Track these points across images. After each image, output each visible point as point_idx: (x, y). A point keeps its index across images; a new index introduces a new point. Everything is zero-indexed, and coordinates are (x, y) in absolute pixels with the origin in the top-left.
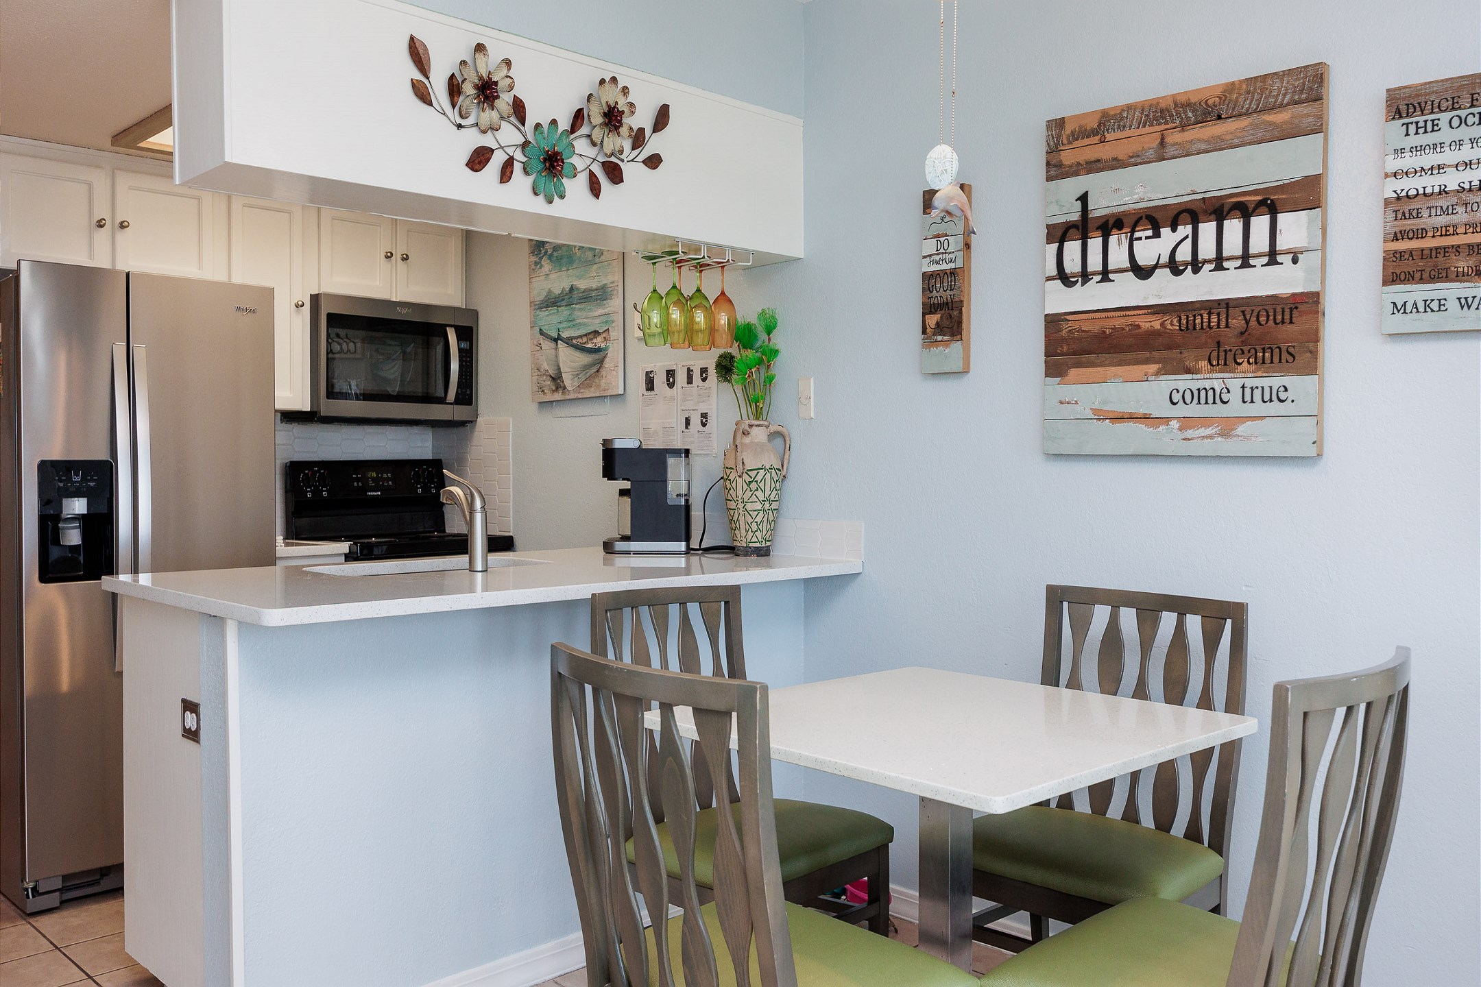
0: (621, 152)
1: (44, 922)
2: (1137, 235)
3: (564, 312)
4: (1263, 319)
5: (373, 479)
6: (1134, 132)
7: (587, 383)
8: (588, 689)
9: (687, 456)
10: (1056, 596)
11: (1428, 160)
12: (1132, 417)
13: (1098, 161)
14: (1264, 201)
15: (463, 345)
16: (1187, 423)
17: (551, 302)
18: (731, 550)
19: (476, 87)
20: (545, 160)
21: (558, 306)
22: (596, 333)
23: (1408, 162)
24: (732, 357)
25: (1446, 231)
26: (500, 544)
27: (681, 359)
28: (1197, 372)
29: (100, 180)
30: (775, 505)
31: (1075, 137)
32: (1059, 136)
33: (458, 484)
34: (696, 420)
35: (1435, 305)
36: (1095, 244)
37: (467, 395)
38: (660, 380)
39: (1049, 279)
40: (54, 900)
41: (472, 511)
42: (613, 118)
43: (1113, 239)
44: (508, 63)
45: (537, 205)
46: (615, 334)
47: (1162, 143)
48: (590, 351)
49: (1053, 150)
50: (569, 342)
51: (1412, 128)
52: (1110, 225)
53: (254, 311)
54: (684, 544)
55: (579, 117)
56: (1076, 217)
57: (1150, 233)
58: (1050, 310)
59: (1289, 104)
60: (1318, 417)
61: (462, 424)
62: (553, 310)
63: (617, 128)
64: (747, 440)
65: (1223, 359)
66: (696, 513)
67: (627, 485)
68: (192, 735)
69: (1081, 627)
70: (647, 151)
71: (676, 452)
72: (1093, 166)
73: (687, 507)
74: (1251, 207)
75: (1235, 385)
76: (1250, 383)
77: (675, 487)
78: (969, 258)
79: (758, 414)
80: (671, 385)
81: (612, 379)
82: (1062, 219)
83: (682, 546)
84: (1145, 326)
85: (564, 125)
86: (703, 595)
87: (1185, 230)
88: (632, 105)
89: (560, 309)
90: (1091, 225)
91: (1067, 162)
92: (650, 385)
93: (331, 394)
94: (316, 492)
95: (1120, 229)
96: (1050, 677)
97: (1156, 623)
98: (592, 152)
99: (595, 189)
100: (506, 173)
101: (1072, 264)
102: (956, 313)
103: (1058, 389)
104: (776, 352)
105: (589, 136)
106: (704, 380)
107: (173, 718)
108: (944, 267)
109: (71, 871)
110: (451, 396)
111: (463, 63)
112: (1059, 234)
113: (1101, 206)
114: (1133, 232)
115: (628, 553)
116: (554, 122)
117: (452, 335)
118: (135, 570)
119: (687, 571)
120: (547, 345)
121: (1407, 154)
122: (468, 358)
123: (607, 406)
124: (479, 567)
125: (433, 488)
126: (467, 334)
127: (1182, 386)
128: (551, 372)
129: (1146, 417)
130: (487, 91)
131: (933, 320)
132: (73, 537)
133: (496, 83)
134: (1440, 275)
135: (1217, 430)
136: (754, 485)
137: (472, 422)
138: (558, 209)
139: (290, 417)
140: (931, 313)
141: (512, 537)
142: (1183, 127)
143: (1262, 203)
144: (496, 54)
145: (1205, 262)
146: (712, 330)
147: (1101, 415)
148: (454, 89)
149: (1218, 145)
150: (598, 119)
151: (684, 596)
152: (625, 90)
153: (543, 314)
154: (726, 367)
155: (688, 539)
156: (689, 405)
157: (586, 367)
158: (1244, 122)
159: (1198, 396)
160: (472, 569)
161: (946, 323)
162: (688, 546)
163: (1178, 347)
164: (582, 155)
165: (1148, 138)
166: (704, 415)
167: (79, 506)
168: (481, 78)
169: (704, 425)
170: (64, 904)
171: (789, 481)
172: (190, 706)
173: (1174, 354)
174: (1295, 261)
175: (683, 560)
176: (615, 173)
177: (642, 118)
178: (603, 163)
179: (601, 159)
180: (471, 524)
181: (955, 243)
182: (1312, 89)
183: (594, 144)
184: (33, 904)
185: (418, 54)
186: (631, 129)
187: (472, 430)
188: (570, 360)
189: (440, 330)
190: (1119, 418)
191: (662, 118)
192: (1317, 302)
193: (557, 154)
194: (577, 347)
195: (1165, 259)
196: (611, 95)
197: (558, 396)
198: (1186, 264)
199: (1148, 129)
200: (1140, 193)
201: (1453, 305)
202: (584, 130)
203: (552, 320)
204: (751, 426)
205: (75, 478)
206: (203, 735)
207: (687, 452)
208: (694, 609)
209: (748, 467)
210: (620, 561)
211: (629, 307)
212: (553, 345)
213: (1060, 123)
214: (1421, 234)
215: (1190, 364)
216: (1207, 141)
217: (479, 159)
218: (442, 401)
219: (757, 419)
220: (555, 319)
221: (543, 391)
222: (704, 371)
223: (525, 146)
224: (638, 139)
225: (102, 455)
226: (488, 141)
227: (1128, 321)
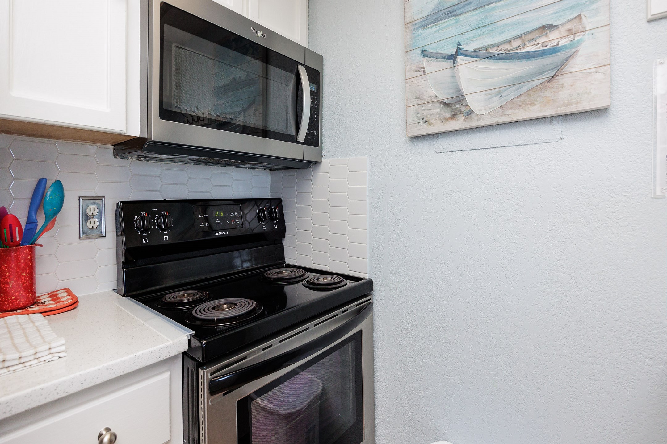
5: (221, 219)
21: (456, 15)
50: (480, 54)
89: (461, 18)
110: (302, 137)
120: (435, 66)
125: (275, 224)
128: (443, 96)
137: (316, 162)
221: (426, 122)
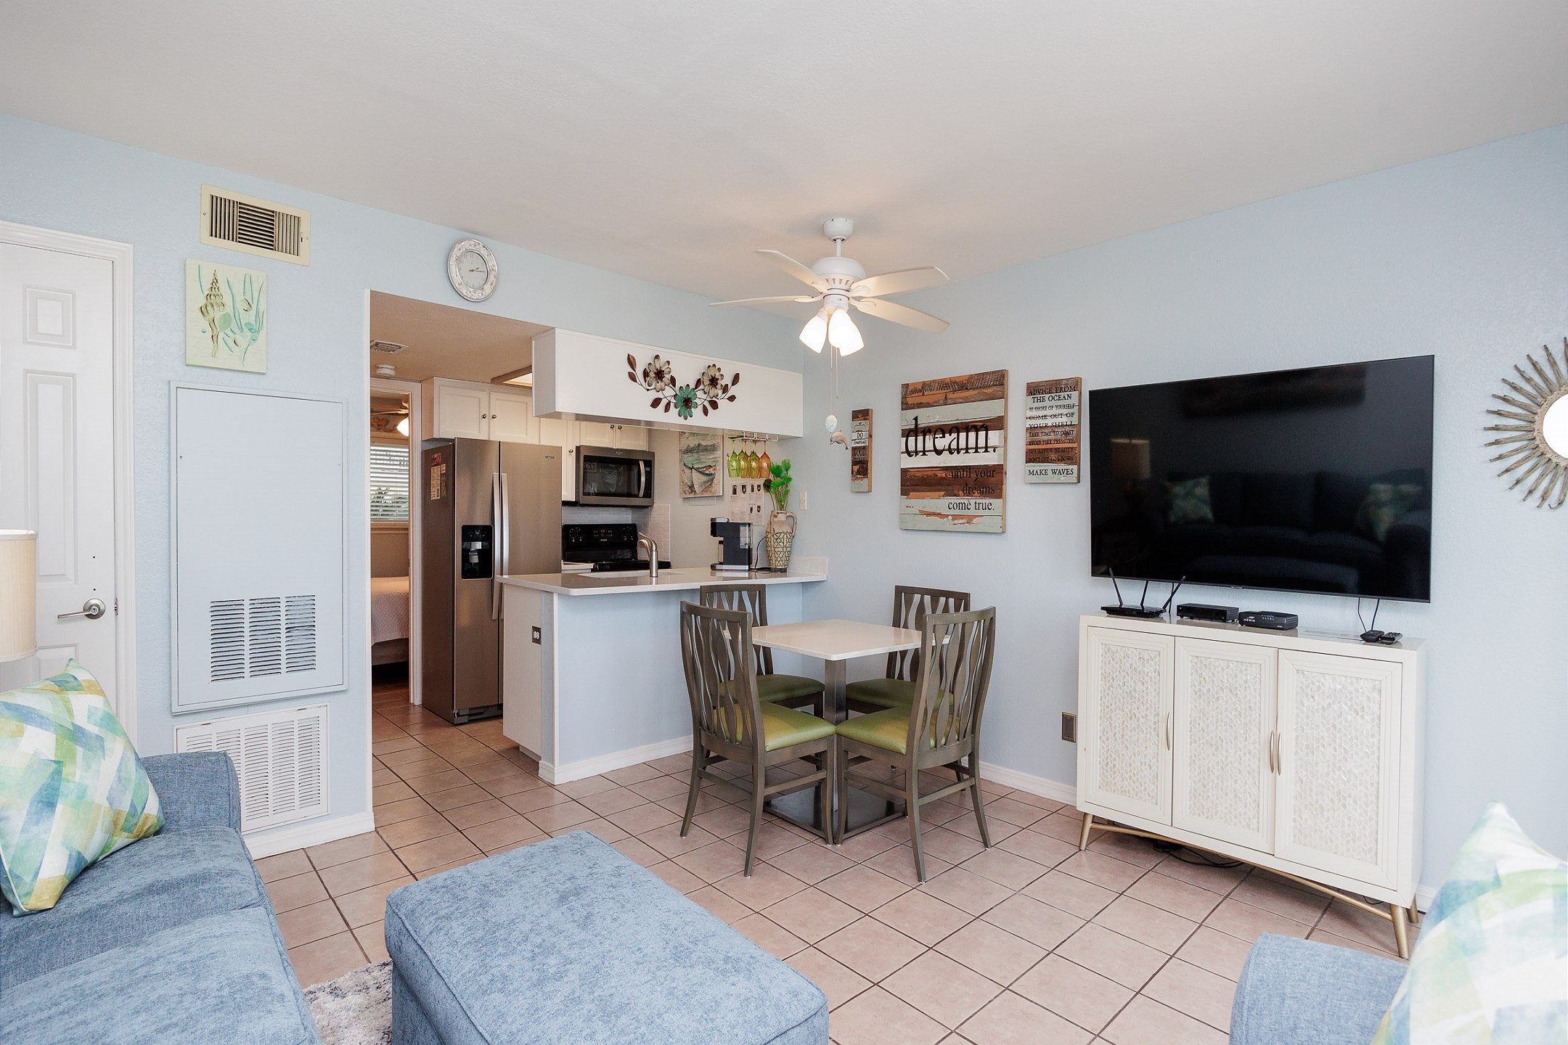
0: (717, 396)
1: (461, 727)
2: (936, 436)
3: (696, 455)
4: (983, 475)
5: (603, 533)
6: (935, 392)
7: (705, 491)
8: (693, 615)
9: (749, 526)
10: (899, 590)
11: (1041, 413)
12: (934, 514)
13: (921, 403)
14: (984, 425)
15: (648, 469)
16: (955, 517)
17: (689, 451)
18: (768, 569)
19: (655, 373)
20: (684, 402)
21: (692, 453)
22: (710, 466)
23: (1034, 413)
24: (771, 481)
25: (1048, 442)
26: (664, 565)
27: (748, 482)
28: (959, 496)
29: (484, 396)
30: (789, 549)
31: (913, 392)
32: (906, 391)
33: (644, 538)
34: (755, 509)
35: (1043, 472)
36: (920, 438)
37: (649, 493)
38: (739, 490)
39: (902, 453)
40: (465, 719)
41: (652, 551)
42: (714, 381)
43: (927, 437)
44: (668, 362)
45: (681, 421)
46: (719, 467)
47: (946, 398)
48: (707, 475)
49: (904, 397)
50: (697, 469)
51: (1036, 399)
52: (927, 431)
53: (553, 458)
54: (747, 566)
55: (699, 382)
56: (913, 427)
57: (941, 436)
58: (903, 466)
59: (992, 386)
60: (1003, 517)
61: (647, 507)
62: (690, 454)
63: (715, 386)
64: (776, 519)
65: (968, 491)
66: (754, 553)
67: (722, 539)
68: (537, 641)
69: (909, 604)
70: (729, 394)
71: (744, 524)
72: (920, 405)
73: (750, 550)
74: (979, 427)
75: (972, 502)
76: (978, 501)
77: (744, 541)
78: (872, 441)
79: (782, 507)
80: (744, 492)
81: (717, 488)
82: (908, 427)
83: (747, 567)
84: (939, 475)
85: (692, 386)
86: (750, 588)
87: (955, 435)
88: (722, 375)
90: (919, 431)
91: (910, 403)
92: (735, 492)
93: (585, 494)
94: (577, 540)
95: (930, 433)
96: (896, 623)
97: (937, 601)
98: (704, 396)
99: (706, 412)
100: (667, 408)
101: (912, 448)
102: (865, 465)
103: (907, 501)
104: (791, 479)
105: (703, 390)
106: (759, 490)
107: (529, 634)
108: (861, 445)
109: (472, 707)
110: (641, 493)
111: (650, 364)
112: (907, 434)
113: (923, 423)
114: (935, 435)
115: (722, 570)
116: (688, 385)
117: (642, 465)
118: (502, 574)
119: (750, 578)
120: (687, 471)
121: (1034, 410)
122: (649, 476)
123: (715, 501)
124: (654, 575)
125: (632, 538)
126: (649, 464)
127: (953, 501)
128: (689, 484)
129: (939, 514)
130: (659, 374)
131: (856, 468)
132: (475, 559)
133: (663, 371)
134: (1046, 460)
135: (966, 521)
136: (779, 540)
137: (651, 506)
138: (690, 422)
139: (566, 503)
140: (855, 465)
141: (669, 562)
142: (954, 391)
143: (982, 426)
144: (663, 359)
145: (962, 449)
146: (760, 468)
147: (923, 513)
148: (646, 374)
149: (966, 400)
150: (707, 382)
151: (740, 588)
152: (719, 370)
153: (686, 456)
154: (767, 485)
155: (750, 564)
156: (752, 502)
157: (705, 482)
158: (976, 392)
159: (959, 506)
160: (651, 576)
161: (861, 470)
162: (749, 567)
163: (952, 485)
164: (701, 398)
165: (940, 395)
166: (759, 507)
167: (478, 545)
168: (657, 369)
169: (759, 511)
170: (470, 722)
171: (796, 537)
172: (536, 629)
173: (950, 488)
174: (994, 451)
175: (747, 574)
176: (714, 405)
177: (727, 380)
178: (709, 401)
179: (709, 399)
180: (651, 556)
181: (865, 435)
182: (1000, 380)
183: (705, 393)
184: (457, 720)
185: (631, 362)
186: (722, 385)
187: (651, 509)
188: (698, 479)
189: (636, 462)
190: (929, 514)
191: (736, 379)
192: (1003, 469)
193: (689, 398)
194: (700, 472)
195: (947, 447)
196: (712, 372)
197: (692, 495)
198: (955, 450)
199: (940, 391)
200: (937, 418)
201: (1050, 472)
202: (701, 387)
203: (689, 459)
204: (778, 513)
205: (477, 533)
206: (542, 640)
207: (749, 524)
208: (745, 594)
209: (776, 532)
210: (719, 574)
211: (725, 455)
212: (690, 471)
213: (907, 385)
214: (1038, 443)
215: (956, 492)
216: (962, 398)
217: (656, 403)
218: (637, 496)
219: (781, 510)
220: (690, 459)
221: (685, 492)
222: (759, 486)
223: (675, 396)
224: (725, 389)
225: (488, 523)
226: (660, 395)
227: (932, 473)
